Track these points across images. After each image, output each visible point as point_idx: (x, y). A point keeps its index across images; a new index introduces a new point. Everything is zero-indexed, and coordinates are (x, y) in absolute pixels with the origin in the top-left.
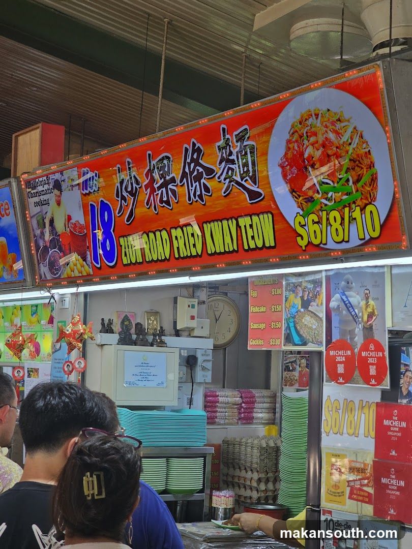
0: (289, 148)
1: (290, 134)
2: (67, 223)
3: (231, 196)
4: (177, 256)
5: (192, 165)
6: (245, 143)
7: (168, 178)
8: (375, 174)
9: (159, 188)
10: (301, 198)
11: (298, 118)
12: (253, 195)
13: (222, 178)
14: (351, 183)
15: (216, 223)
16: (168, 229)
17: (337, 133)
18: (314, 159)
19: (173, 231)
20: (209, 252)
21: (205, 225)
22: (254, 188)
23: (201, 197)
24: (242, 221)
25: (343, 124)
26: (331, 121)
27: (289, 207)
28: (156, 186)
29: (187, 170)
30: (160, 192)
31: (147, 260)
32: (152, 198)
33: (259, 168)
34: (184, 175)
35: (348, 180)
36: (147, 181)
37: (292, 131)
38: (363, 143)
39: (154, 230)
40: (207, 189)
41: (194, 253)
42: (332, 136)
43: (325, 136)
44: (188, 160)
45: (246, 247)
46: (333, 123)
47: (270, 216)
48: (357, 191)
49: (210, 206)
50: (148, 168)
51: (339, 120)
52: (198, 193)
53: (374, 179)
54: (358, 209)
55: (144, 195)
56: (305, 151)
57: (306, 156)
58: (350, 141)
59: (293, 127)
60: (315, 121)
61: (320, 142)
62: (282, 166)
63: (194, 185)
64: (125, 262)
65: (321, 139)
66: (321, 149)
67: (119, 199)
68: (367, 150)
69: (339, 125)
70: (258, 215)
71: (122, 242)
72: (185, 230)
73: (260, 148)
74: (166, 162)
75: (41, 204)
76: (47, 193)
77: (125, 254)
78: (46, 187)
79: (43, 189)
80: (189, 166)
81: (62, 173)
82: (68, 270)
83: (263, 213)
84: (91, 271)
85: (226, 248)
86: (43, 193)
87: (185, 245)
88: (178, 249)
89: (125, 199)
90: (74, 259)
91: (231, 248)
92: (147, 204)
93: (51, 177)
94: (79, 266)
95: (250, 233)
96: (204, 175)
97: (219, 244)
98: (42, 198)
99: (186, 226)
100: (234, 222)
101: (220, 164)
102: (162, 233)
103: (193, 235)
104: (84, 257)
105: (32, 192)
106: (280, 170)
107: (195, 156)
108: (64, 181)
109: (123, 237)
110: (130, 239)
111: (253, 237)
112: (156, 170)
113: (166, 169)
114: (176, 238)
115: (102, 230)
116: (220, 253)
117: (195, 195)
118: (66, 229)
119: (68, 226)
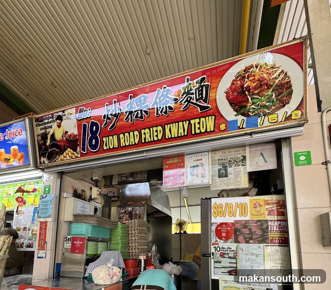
1: (236, 77)
2: (64, 135)
3: (187, 110)
4: (143, 141)
5: (162, 98)
6: (202, 84)
8: (291, 91)
9: (135, 111)
10: (237, 107)
11: (244, 68)
12: (202, 108)
13: (183, 102)
14: (274, 97)
15: (174, 124)
16: (139, 130)
17: (269, 74)
18: (250, 87)
19: (143, 131)
20: (167, 138)
21: (166, 126)
22: (206, 105)
23: (166, 112)
24: (192, 122)
25: (274, 70)
26: (266, 68)
28: (133, 110)
29: (158, 100)
30: (136, 113)
31: (122, 145)
32: (130, 116)
33: (211, 94)
34: (155, 103)
35: (272, 96)
36: (127, 109)
37: (238, 75)
38: (287, 77)
39: (129, 131)
40: (171, 108)
41: (156, 139)
42: (265, 76)
43: (260, 76)
44: (160, 96)
45: (193, 133)
46: (268, 70)
47: (213, 117)
48: (277, 100)
49: (172, 116)
50: (129, 102)
51: (272, 68)
52: (164, 111)
53: (290, 94)
55: (124, 116)
56: (245, 84)
57: (245, 86)
58: (277, 77)
59: (238, 73)
60: (255, 69)
62: (227, 93)
63: (162, 107)
64: (105, 148)
65: (257, 77)
66: (257, 82)
67: (106, 119)
68: (288, 80)
69: (271, 70)
70: (205, 117)
71: (104, 139)
72: (151, 129)
73: (213, 85)
74: (142, 98)
75: (46, 128)
76: (51, 122)
77: (106, 145)
78: (51, 120)
79: (48, 121)
80: (160, 98)
81: (63, 111)
82: (62, 157)
83: (208, 116)
84: (79, 156)
85: (180, 135)
86: (48, 123)
87: (150, 136)
88: (145, 139)
89: (109, 119)
90: (67, 151)
91: (183, 134)
92: (126, 120)
93: (55, 114)
94: (70, 154)
95: (197, 126)
96: (170, 102)
97: (175, 134)
98: (46, 125)
99: (152, 127)
100: (187, 122)
101: (182, 96)
102: (135, 132)
103: (157, 131)
104: (75, 150)
105: (40, 123)
106: (225, 94)
107: (165, 93)
108: (65, 115)
109: (106, 137)
110: (111, 137)
111: (199, 128)
112: (135, 103)
113: (142, 102)
114: (145, 134)
115: (90, 135)
116: (175, 137)
117: (161, 112)
118: (63, 138)
119: (65, 137)
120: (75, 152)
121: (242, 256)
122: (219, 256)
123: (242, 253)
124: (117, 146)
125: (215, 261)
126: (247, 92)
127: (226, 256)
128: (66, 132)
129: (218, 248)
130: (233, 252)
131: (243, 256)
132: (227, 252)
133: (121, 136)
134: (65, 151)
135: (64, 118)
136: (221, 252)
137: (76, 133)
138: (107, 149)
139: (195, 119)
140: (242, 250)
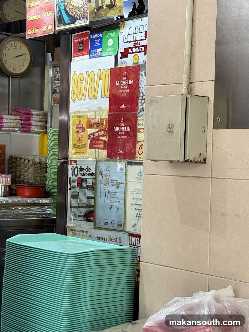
121: (101, 186)
122: (76, 184)
123: (101, 181)
125: (72, 194)
127: (84, 185)
129: (76, 169)
130: (92, 177)
131: (103, 186)
132: (85, 177)
136: (79, 176)
140: (102, 174)
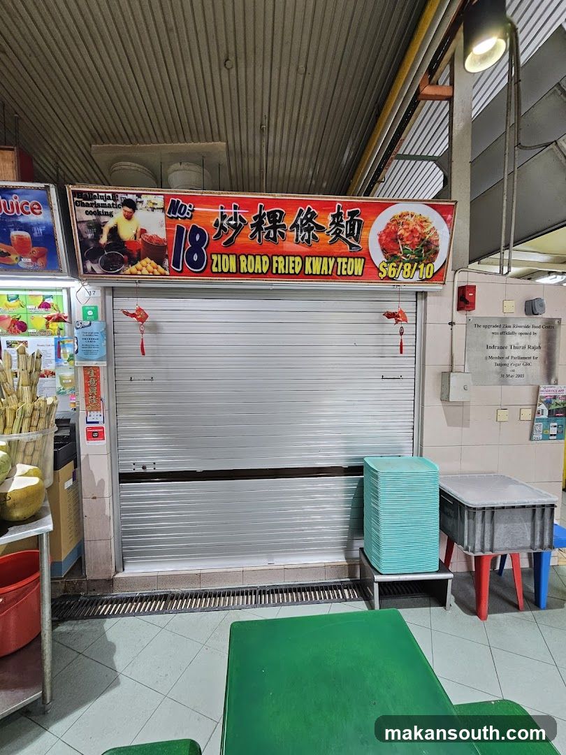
0: (388, 228)
2: (138, 234)
3: (335, 244)
4: (274, 271)
5: (304, 222)
6: (355, 218)
7: (278, 224)
8: (438, 250)
9: (266, 229)
10: (388, 254)
11: (399, 214)
12: (351, 245)
13: (330, 234)
14: (423, 252)
15: (317, 258)
16: (270, 255)
17: (422, 227)
18: (403, 236)
19: (275, 258)
20: (306, 273)
21: (307, 258)
22: (356, 244)
23: (308, 241)
24: (339, 260)
25: (427, 224)
26: (420, 220)
27: (378, 257)
28: (264, 227)
29: (299, 223)
30: (267, 231)
31: (242, 271)
32: (257, 234)
33: (363, 233)
34: (295, 225)
35: (421, 250)
36: (254, 222)
37: (392, 219)
38: (436, 235)
39: (254, 254)
40: (314, 237)
41: (292, 271)
42: (419, 228)
43: (414, 227)
44: (302, 217)
45: (339, 273)
46: (421, 222)
47: (363, 260)
48: (425, 256)
49: (315, 248)
50: (258, 213)
51: (426, 221)
52: (306, 238)
53: (436, 253)
54: (423, 265)
55: (249, 231)
56: (399, 231)
57: (399, 233)
58: (428, 232)
59: (394, 217)
60: (410, 218)
61: (410, 228)
62: (380, 236)
63: (304, 233)
64: (215, 269)
65: (411, 228)
66: (410, 233)
67: (218, 229)
68: (437, 239)
69: (424, 224)
70: (354, 258)
71: (214, 257)
72: (287, 258)
73: (367, 223)
74: (278, 214)
75: (98, 214)
76: (109, 206)
77: (217, 266)
78: (111, 202)
79: (104, 202)
80: (302, 221)
81: (139, 195)
82: (133, 269)
83: (358, 258)
84: (167, 273)
85: (322, 273)
86: (103, 206)
87: (285, 267)
88: (277, 268)
89: (225, 230)
90: (143, 262)
91: (326, 273)
92: (251, 236)
93: (119, 195)
94: (150, 268)
95: (344, 266)
96: (315, 229)
97: (316, 270)
98: (100, 209)
99: (289, 256)
100: (333, 259)
101: (331, 225)
102: (263, 257)
103: (294, 262)
104: (160, 262)
105: (85, 202)
106: (378, 237)
107: (309, 216)
108: (141, 202)
109: (217, 254)
110: (225, 257)
111: (346, 269)
112: (266, 217)
113: (278, 218)
114: (277, 262)
115: (190, 246)
116: (316, 275)
117: (302, 239)
118: (135, 239)
119: (140, 237)
120: (159, 267)
124: (234, 271)
126: (399, 241)
128: (143, 231)
133: (242, 258)
134: (140, 260)
135: (139, 206)
137: (162, 235)
138: (218, 272)
139: (342, 257)
